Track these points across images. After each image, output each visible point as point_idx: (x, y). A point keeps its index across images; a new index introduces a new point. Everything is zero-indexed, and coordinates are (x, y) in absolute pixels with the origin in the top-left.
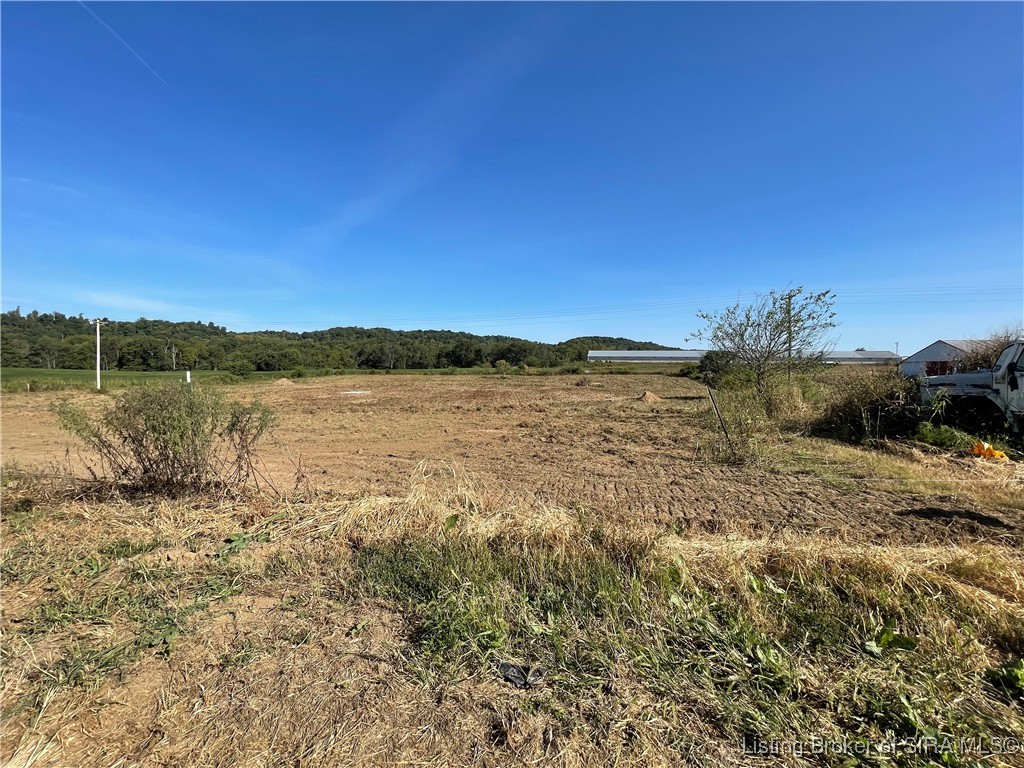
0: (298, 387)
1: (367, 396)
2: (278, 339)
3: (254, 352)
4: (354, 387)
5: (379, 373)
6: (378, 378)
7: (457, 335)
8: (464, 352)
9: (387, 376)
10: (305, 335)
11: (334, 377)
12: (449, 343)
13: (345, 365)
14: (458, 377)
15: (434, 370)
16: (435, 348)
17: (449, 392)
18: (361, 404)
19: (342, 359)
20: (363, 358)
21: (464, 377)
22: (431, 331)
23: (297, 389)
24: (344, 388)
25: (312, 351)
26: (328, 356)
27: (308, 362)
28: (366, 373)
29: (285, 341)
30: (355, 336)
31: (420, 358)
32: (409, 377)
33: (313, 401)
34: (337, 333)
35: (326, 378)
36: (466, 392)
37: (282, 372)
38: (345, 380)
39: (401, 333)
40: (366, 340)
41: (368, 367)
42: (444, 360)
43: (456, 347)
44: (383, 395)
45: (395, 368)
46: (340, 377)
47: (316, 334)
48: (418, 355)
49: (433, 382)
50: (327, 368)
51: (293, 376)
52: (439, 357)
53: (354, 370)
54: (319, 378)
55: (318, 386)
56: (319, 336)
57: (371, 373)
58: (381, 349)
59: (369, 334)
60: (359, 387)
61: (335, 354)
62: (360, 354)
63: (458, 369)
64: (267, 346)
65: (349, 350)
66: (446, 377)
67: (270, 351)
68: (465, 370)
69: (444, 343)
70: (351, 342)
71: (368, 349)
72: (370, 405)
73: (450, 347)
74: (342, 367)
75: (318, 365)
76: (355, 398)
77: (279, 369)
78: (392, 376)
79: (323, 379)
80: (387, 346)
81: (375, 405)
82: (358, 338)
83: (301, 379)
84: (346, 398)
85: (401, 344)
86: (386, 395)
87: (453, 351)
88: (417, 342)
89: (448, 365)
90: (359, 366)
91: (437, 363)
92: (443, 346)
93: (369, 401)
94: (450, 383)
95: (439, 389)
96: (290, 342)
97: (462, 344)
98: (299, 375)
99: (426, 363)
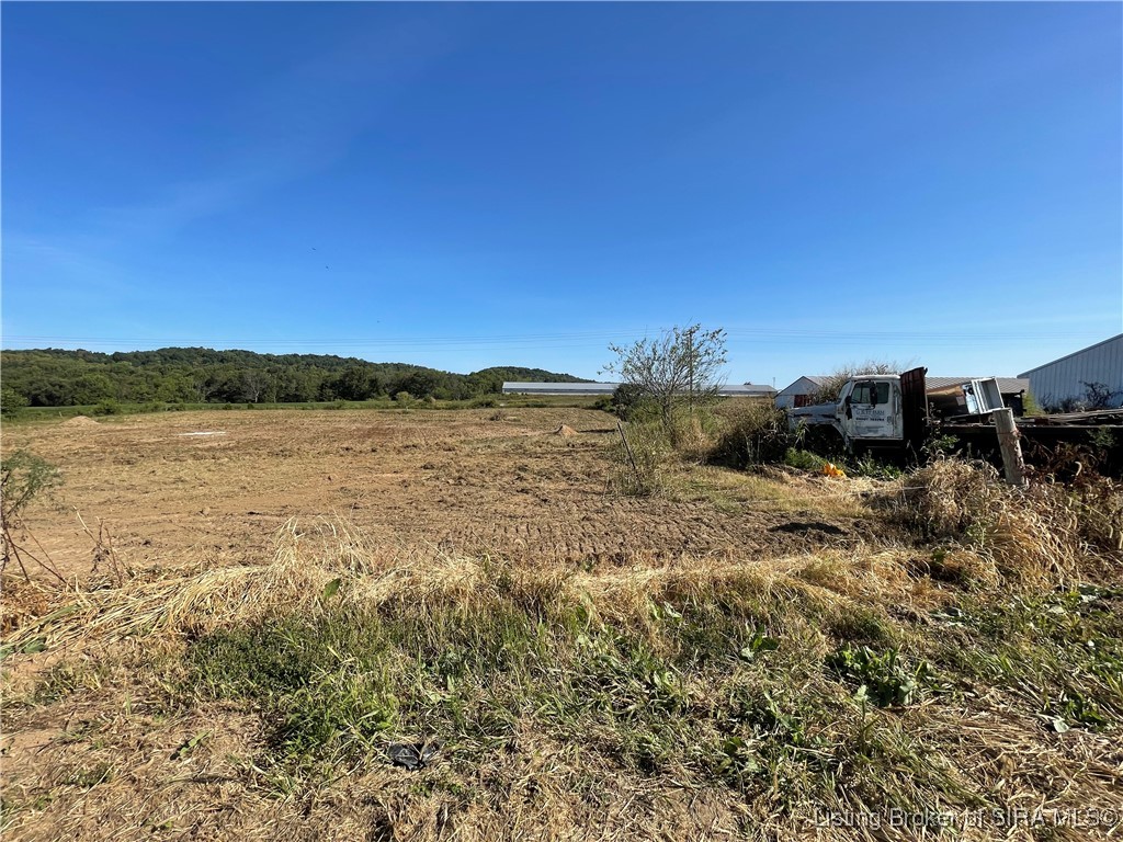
0: (106, 428)
1: (221, 438)
2: (71, 360)
3: (25, 380)
4: (199, 427)
5: (238, 408)
6: (236, 414)
7: (346, 361)
8: (355, 382)
9: (250, 412)
10: (117, 357)
11: (167, 414)
12: (335, 371)
13: (185, 398)
14: (348, 413)
15: (315, 404)
16: (317, 376)
17: (337, 430)
18: (208, 450)
19: (180, 390)
20: (213, 389)
21: (356, 412)
22: (312, 356)
23: (105, 431)
24: (184, 429)
25: (132, 378)
26: (157, 386)
27: (124, 393)
28: (217, 409)
29: (82, 364)
30: (201, 359)
31: (297, 389)
32: (280, 412)
33: (134, 447)
34: (171, 356)
35: (155, 415)
36: (358, 430)
37: (78, 407)
38: (186, 418)
39: (268, 358)
40: (217, 365)
41: (221, 400)
42: (329, 392)
43: (347, 375)
44: (244, 436)
45: (260, 400)
46: (177, 413)
47: (136, 355)
48: (294, 385)
49: (315, 419)
50: (156, 402)
51: (97, 413)
52: (322, 387)
53: (200, 404)
54: (143, 416)
55: (141, 426)
56: (142, 359)
57: (225, 409)
58: (241, 377)
59: (222, 358)
60: (207, 426)
61: (169, 382)
62: (208, 384)
63: (348, 403)
64: (50, 370)
65: (191, 379)
66: (332, 412)
67: (55, 378)
68: (357, 404)
69: (329, 370)
70: (197, 367)
71: (221, 377)
72: (224, 449)
73: (337, 376)
74: (180, 399)
75: (141, 398)
76: (201, 441)
77: (73, 404)
78: (256, 412)
79: (148, 417)
80: (249, 373)
81: (231, 449)
82: (205, 362)
83: (112, 418)
84: (188, 441)
85: (269, 371)
86: (248, 436)
87: (341, 380)
88: (291, 370)
89: (335, 397)
90: (208, 398)
91: (321, 395)
92: (327, 374)
93: (222, 444)
94: (338, 419)
95: (324, 426)
96: (91, 366)
97: (353, 373)
98: (109, 412)
99: (304, 395)
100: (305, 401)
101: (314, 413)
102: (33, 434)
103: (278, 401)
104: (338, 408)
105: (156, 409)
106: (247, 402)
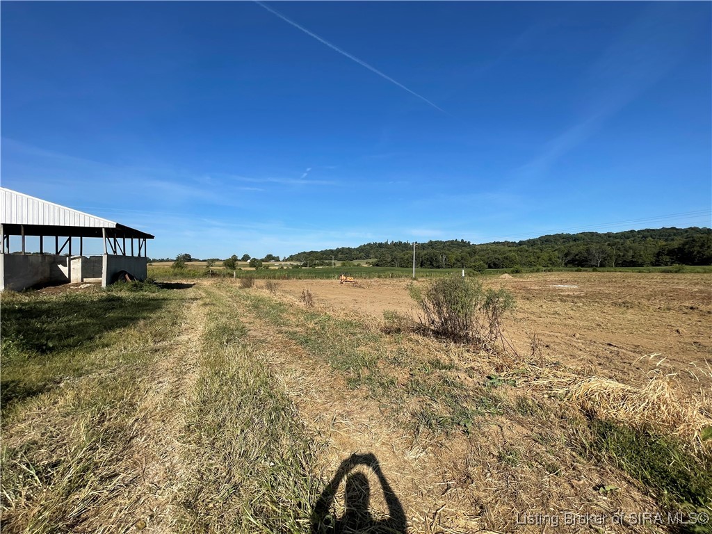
0: (516, 280)
1: (574, 290)
2: (502, 247)
3: (486, 257)
4: (561, 282)
5: (586, 271)
6: (585, 275)
7: (686, 231)
8: (696, 249)
9: (594, 273)
10: (521, 243)
11: (544, 273)
12: (673, 240)
13: (553, 264)
14: (689, 276)
15: (651, 268)
16: (652, 246)
17: (675, 290)
18: (568, 296)
19: (550, 260)
20: (569, 258)
21: (698, 276)
22: (648, 230)
23: (516, 282)
24: (553, 282)
25: (526, 254)
26: (538, 258)
27: (524, 262)
28: (572, 271)
29: (507, 248)
30: (562, 241)
31: (633, 257)
32: (618, 274)
33: (528, 291)
34: (546, 240)
35: (538, 274)
36: (701, 292)
37: (505, 269)
38: (553, 276)
39: (609, 235)
40: (572, 243)
41: (574, 265)
42: (666, 258)
43: (684, 244)
44: (590, 290)
45: (602, 265)
46: (549, 273)
47: (529, 241)
48: (631, 253)
49: (653, 280)
50: (538, 267)
51: (512, 272)
52: (659, 254)
53: (561, 268)
54: (532, 274)
55: (531, 280)
56: (531, 243)
57: (577, 271)
58: (588, 250)
59: (575, 238)
60: (567, 282)
61: (545, 256)
62: (566, 255)
63: (688, 267)
64: (495, 252)
65: (556, 253)
66: (670, 275)
67: (497, 255)
68: (699, 268)
69: (666, 240)
70: (559, 246)
71: (575, 251)
72: (578, 297)
73: (675, 244)
74: (551, 265)
75: (531, 264)
76: (562, 291)
77: (503, 268)
78: (599, 273)
79: (534, 275)
80: (594, 248)
81: (583, 297)
82: (564, 242)
83: (518, 275)
84: (555, 290)
85: (609, 245)
86: (593, 289)
87: (679, 249)
88: (628, 242)
89: (672, 263)
90: (566, 264)
91: (656, 261)
92: (664, 243)
93: (576, 294)
94: (676, 281)
95: (660, 287)
96: (510, 249)
97: (694, 240)
98: (517, 272)
99: (640, 261)
100: (641, 265)
101: (650, 275)
102: (489, 281)
103: (616, 266)
104: (676, 272)
105: (538, 271)
106: (592, 266)
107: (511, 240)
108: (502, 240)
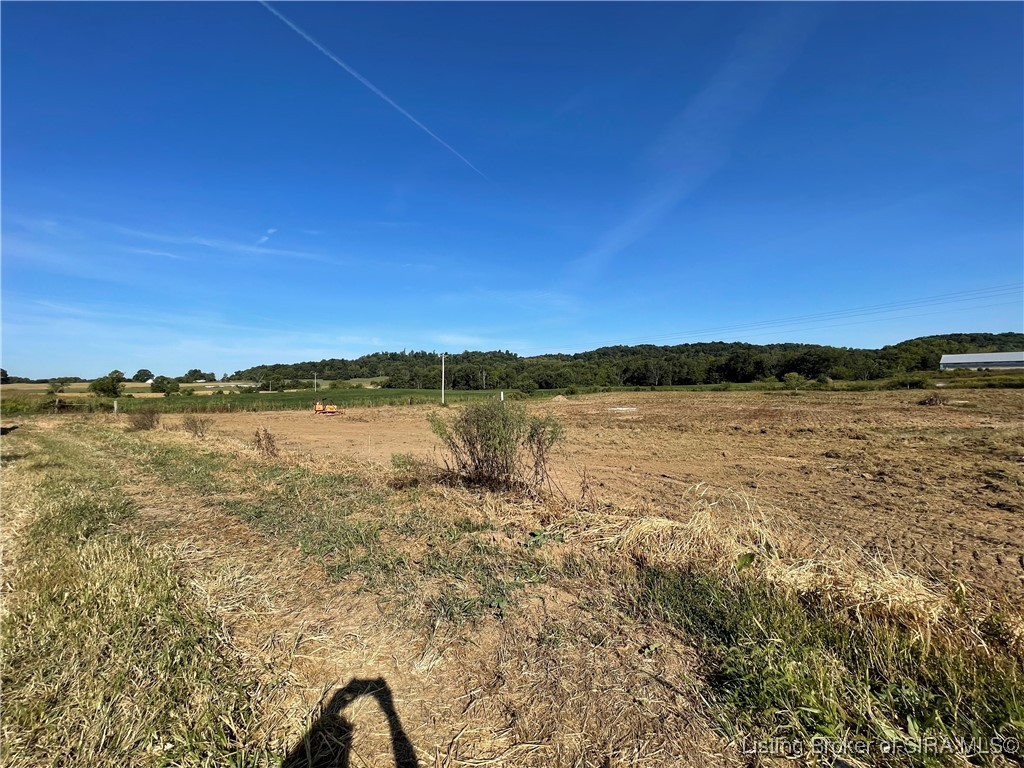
0: (571, 403)
1: (632, 414)
2: (555, 361)
3: (537, 374)
4: (620, 404)
5: (643, 390)
6: (644, 395)
7: (731, 346)
8: (740, 365)
9: (652, 393)
10: (577, 356)
11: (601, 394)
12: (720, 355)
13: (611, 382)
14: (734, 394)
15: (703, 386)
16: (705, 361)
17: (724, 409)
18: (627, 421)
19: (608, 377)
20: (628, 375)
21: (741, 394)
22: (700, 344)
23: (571, 405)
24: (612, 405)
25: (583, 370)
26: (596, 375)
27: (579, 380)
28: (631, 390)
29: (561, 363)
30: (620, 354)
31: (687, 374)
32: (675, 394)
33: (585, 416)
34: (603, 353)
35: (595, 395)
36: (744, 410)
37: (559, 390)
38: (612, 397)
39: (665, 348)
40: (630, 358)
41: (633, 384)
42: (716, 375)
43: (732, 359)
44: (649, 412)
45: (660, 384)
46: (607, 394)
47: (585, 354)
48: (685, 370)
49: (703, 399)
50: (595, 386)
51: (567, 393)
52: (709, 371)
53: (620, 387)
54: (589, 395)
55: (589, 402)
56: (588, 356)
57: (636, 390)
58: (646, 365)
59: (634, 351)
60: (625, 404)
61: (602, 372)
62: (625, 371)
63: (734, 385)
64: (546, 367)
65: (615, 369)
66: (719, 394)
67: (549, 372)
68: (742, 385)
69: (715, 356)
70: (617, 361)
71: (633, 367)
72: (636, 422)
73: (723, 360)
74: (608, 384)
75: (587, 383)
76: (621, 415)
77: (556, 388)
78: (657, 393)
79: (591, 396)
80: (652, 362)
81: (641, 422)
82: (623, 356)
83: (574, 396)
84: (613, 414)
85: (666, 360)
86: (652, 412)
87: (726, 364)
88: (683, 356)
89: (721, 380)
90: (625, 383)
91: (708, 378)
92: (714, 359)
93: (635, 418)
94: (724, 400)
95: (711, 407)
96: (564, 363)
97: (738, 356)
98: (572, 393)
99: (694, 378)
100: (695, 383)
101: (702, 394)
102: (540, 406)
103: (673, 384)
104: (724, 390)
105: (595, 391)
106: (650, 385)
107: (565, 353)
108: (555, 353)
